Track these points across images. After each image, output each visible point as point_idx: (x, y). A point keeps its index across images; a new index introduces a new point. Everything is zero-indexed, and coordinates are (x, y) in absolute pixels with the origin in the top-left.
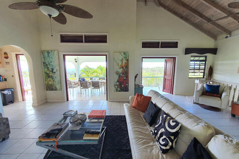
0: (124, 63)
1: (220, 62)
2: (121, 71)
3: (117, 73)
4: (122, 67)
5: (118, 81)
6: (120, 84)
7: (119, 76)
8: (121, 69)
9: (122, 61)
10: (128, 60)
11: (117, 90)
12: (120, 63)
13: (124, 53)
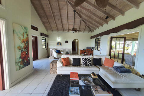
0: (25, 38)
1: (50, 41)
2: (22, 45)
3: (19, 48)
4: (24, 42)
5: (20, 58)
6: (23, 60)
7: (22, 51)
8: (23, 44)
9: (23, 35)
10: (28, 35)
11: (20, 68)
12: (22, 37)
13: (25, 28)
